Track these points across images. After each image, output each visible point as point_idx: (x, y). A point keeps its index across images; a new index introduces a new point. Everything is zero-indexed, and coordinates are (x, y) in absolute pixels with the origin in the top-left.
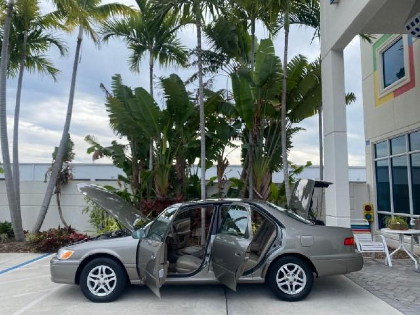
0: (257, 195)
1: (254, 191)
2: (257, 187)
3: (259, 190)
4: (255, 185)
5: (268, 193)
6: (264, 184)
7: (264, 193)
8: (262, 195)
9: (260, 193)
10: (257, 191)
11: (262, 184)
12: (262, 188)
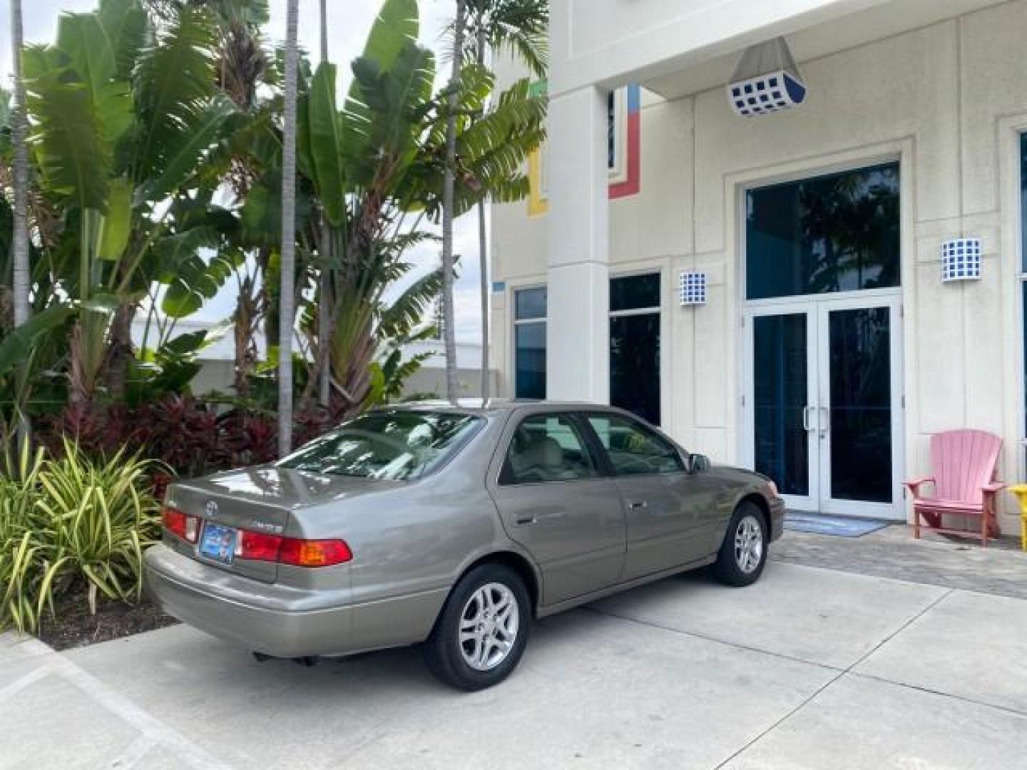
0: (339, 393)
1: (332, 387)
2: (339, 375)
3: (344, 380)
4: (332, 372)
5: (365, 387)
6: (354, 368)
7: (356, 385)
8: (349, 392)
9: (346, 386)
10: (339, 381)
11: (350, 368)
12: (351, 376)
